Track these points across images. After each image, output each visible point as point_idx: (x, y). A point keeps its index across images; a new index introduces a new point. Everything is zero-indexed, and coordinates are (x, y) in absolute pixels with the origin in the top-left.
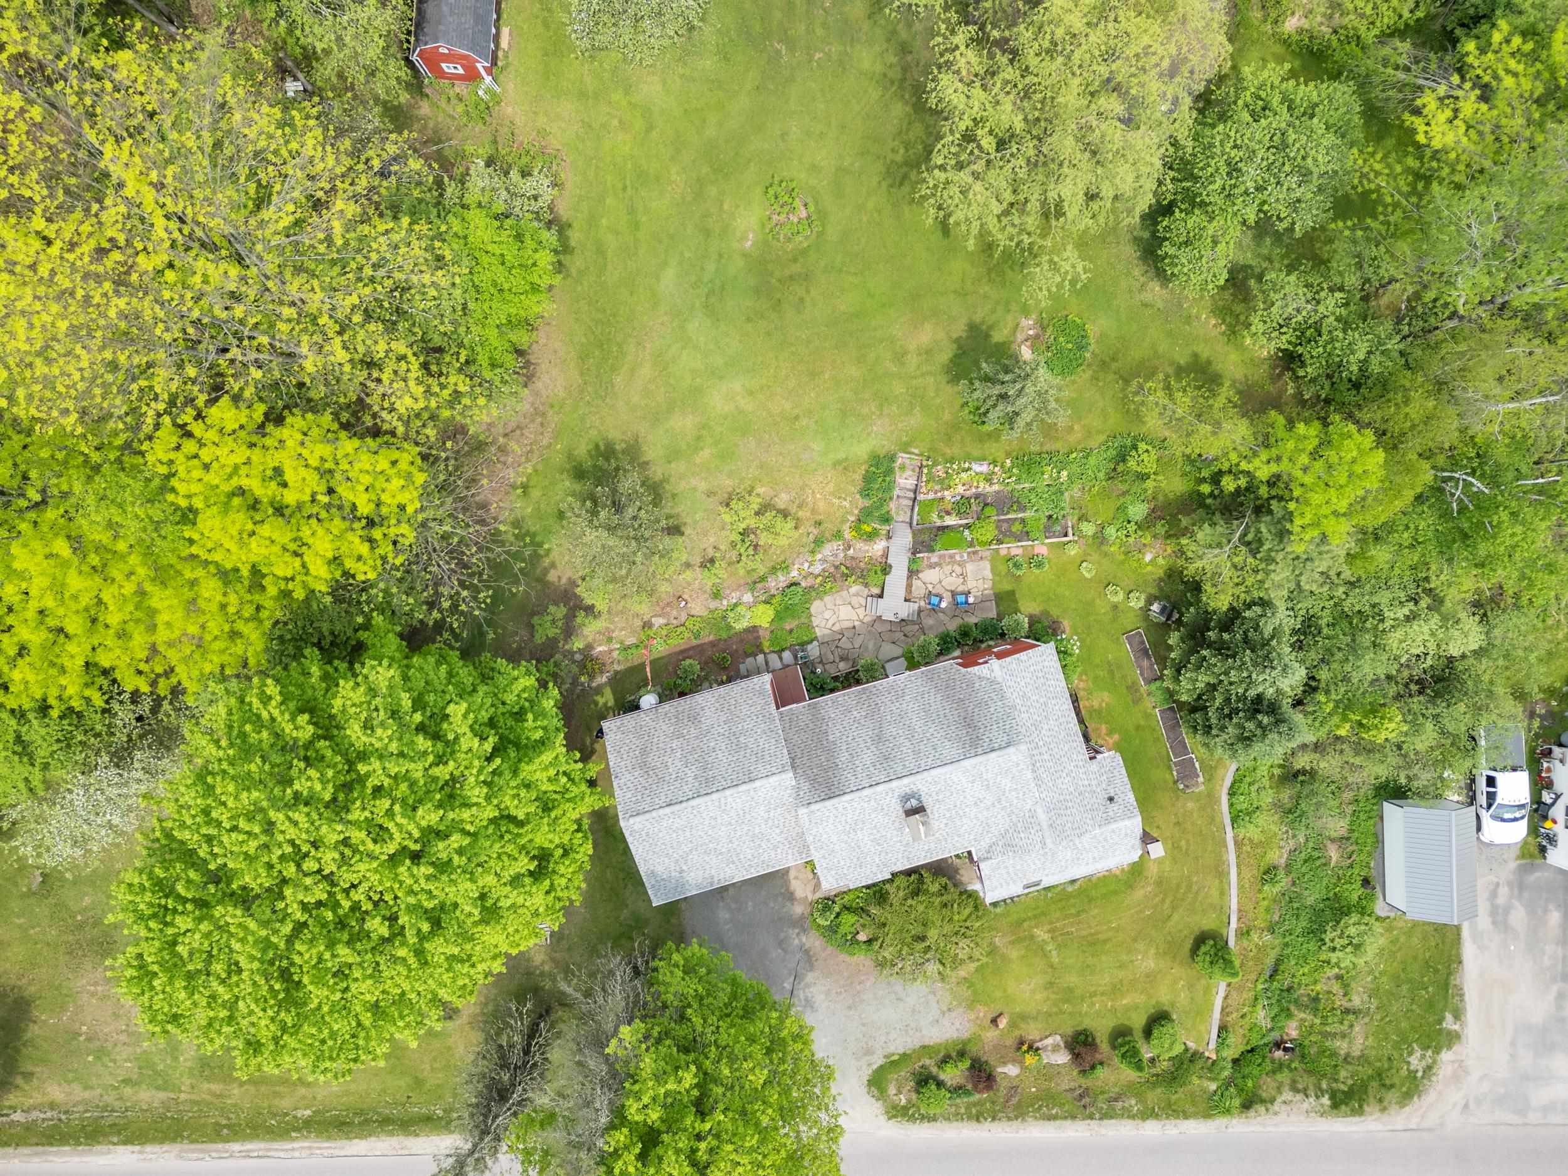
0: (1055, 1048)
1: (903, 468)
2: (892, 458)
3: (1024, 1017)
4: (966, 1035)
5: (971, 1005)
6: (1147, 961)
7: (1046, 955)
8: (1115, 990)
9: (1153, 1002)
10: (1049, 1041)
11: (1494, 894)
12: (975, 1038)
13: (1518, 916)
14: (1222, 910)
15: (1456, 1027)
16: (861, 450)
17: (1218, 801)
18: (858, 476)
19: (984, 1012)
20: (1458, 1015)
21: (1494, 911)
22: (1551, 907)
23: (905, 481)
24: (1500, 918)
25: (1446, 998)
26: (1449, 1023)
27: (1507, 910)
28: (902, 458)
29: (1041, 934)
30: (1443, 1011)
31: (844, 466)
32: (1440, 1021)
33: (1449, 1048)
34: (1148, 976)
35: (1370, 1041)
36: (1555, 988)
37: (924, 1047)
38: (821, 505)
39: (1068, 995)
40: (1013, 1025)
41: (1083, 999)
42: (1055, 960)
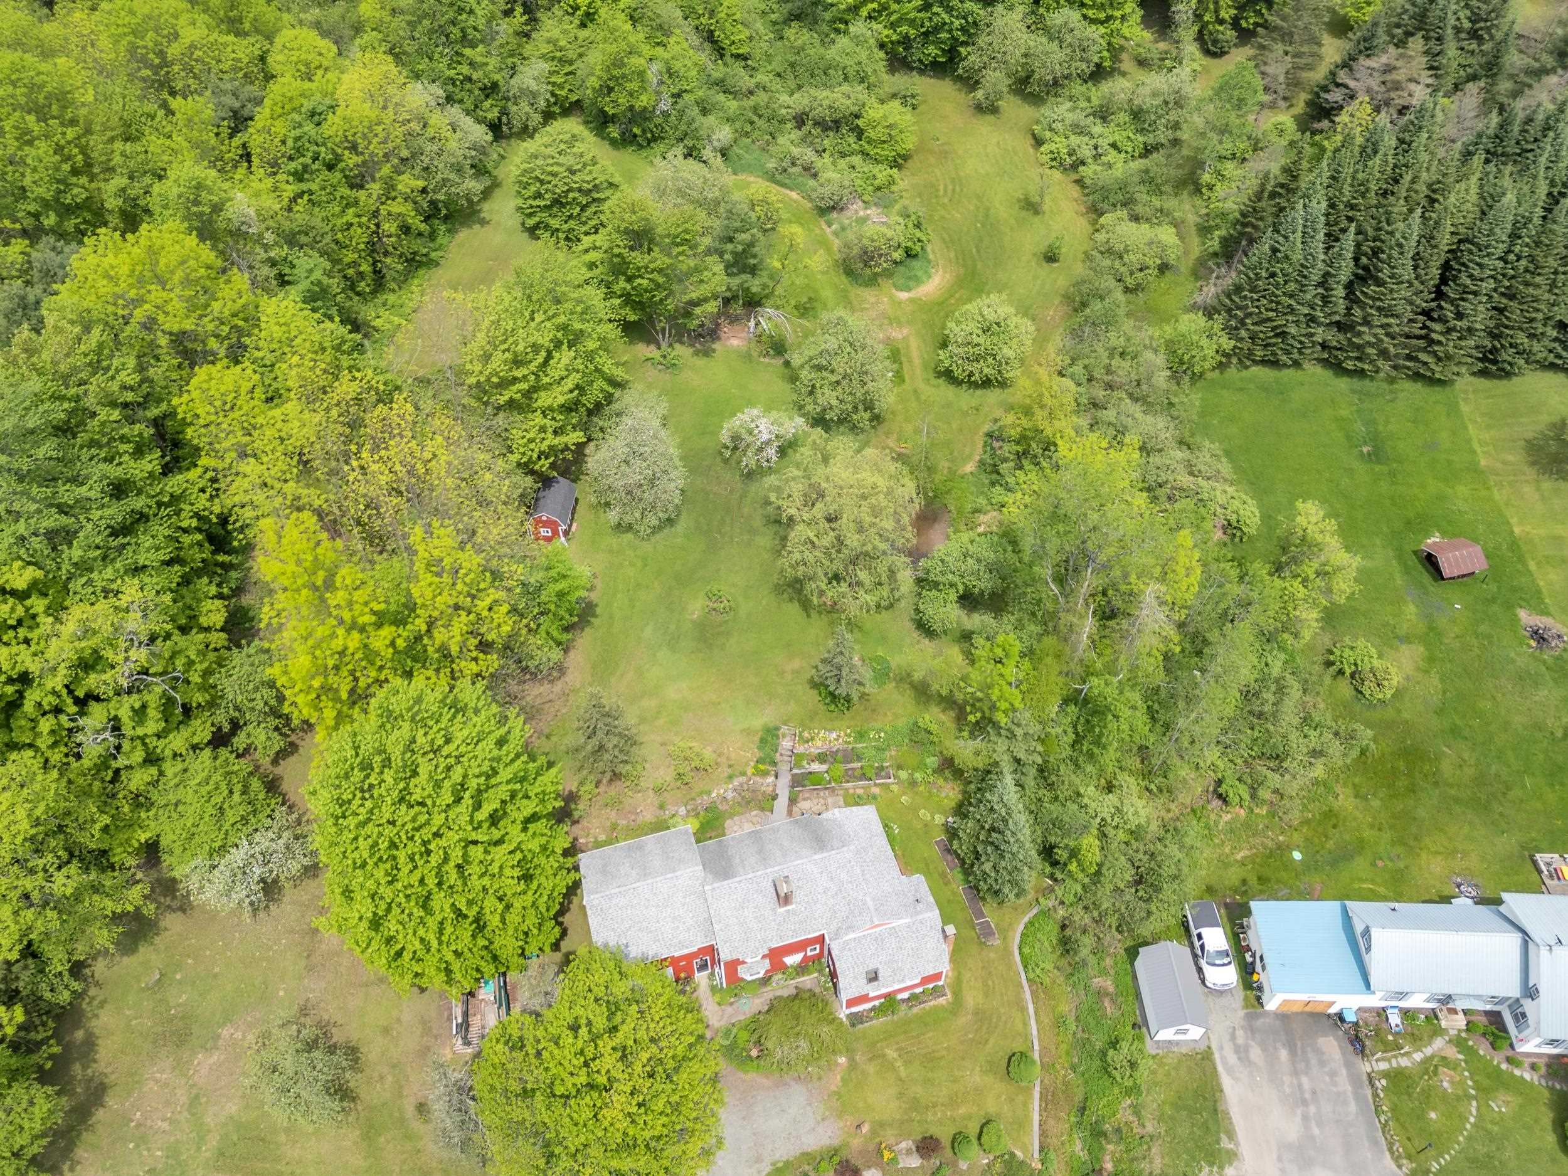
0: (909, 1152)
1: (784, 736)
2: (777, 729)
3: (882, 1125)
4: (836, 1142)
5: (840, 1114)
6: (975, 1076)
7: (894, 1070)
8: (953, 1101)
9: (982, 1113)
10: (903, 1145)
11: (1233, 1037)
12: (846, 1145)
13: (1256, 1053)
14: (1027, 1037)
15: (1232, 1146)
16: (758, 722)
17: (1012, 954)
18: (757, 738)
19: (850, 1120)
20: (1231, 1135)
21: (1237, 1050)
22: (1279, 1045)
23: (786, 744)
24: (1241, 1052)
25: (1217, 1121)
26: (1225, 1143)
27: (1247, 1049)
28: (784, 729)
29: (891, 1053)
30: (1218, 1133)
31: (747, 732)
32: (1218, 1142)
33: (1230, 1164)
34: (976, 1089)
35: (1167, 1160)
36: (1299, 1112)
37: (803, 1154)
38: (733, 756)
39: (915, 1105)
40: (874, 1132)
41: (927, 1108)
42: (903, 1073)
